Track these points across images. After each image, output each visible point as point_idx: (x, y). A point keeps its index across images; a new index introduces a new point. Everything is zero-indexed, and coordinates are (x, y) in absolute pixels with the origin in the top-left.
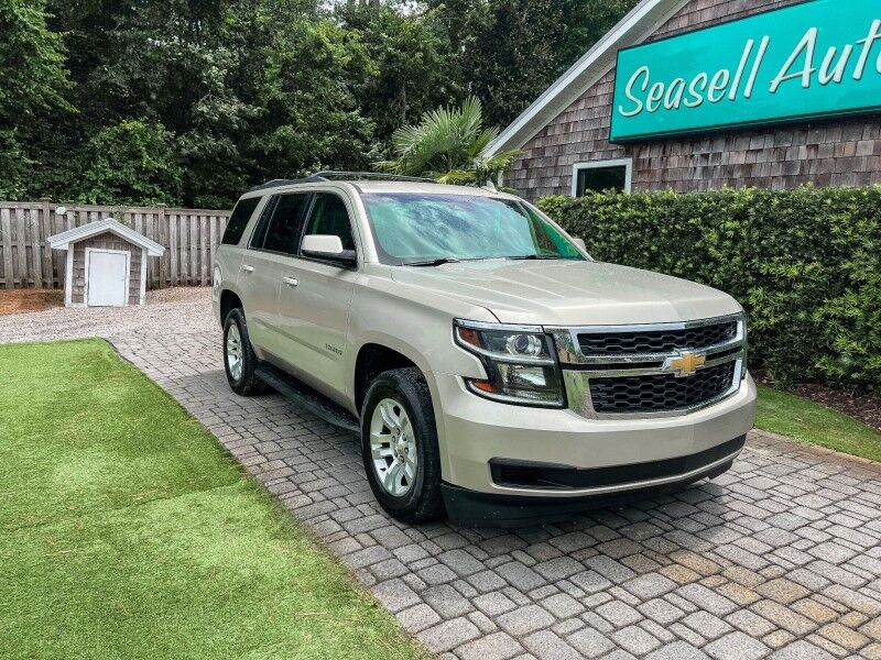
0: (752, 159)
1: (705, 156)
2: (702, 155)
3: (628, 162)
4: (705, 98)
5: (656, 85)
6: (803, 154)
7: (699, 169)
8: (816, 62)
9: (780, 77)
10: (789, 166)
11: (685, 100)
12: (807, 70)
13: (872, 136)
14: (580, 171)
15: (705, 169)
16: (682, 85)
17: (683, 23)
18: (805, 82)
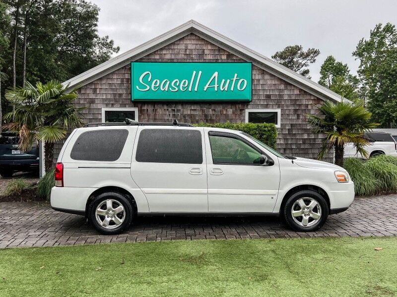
0: (193, 113)
1: (174, 110)
2: (172, 110)
3: (136, 110)
4: (179, 89)
5: (155, 81)
6: (211, 112)
7: (171, 115)
8: (219, 83)
9: (207, 86)
10: (206, 116)
11: (170, 89)
12: (216, 86)
13: (231, 108)
14: (106, 112)
15: (174, 115)
16: (168, 83)
17: (157, 57)
18: (216, 89)
